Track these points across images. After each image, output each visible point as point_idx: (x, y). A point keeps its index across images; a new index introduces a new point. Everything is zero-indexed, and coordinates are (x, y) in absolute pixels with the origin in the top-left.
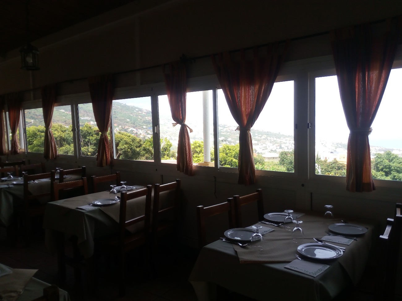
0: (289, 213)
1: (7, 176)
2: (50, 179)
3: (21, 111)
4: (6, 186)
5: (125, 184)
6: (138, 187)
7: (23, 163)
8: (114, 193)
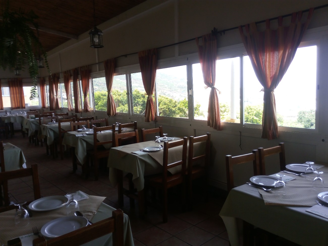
0: (310, 165)
1: (82, 128)
2: (112, 131)
3: (90, 80)
4: (81, 135)
5: (167, 136)
6: (176, 138)
7: (93, 118)
8: (158, 142)
